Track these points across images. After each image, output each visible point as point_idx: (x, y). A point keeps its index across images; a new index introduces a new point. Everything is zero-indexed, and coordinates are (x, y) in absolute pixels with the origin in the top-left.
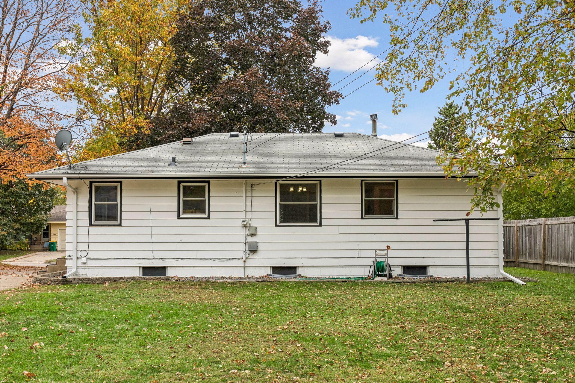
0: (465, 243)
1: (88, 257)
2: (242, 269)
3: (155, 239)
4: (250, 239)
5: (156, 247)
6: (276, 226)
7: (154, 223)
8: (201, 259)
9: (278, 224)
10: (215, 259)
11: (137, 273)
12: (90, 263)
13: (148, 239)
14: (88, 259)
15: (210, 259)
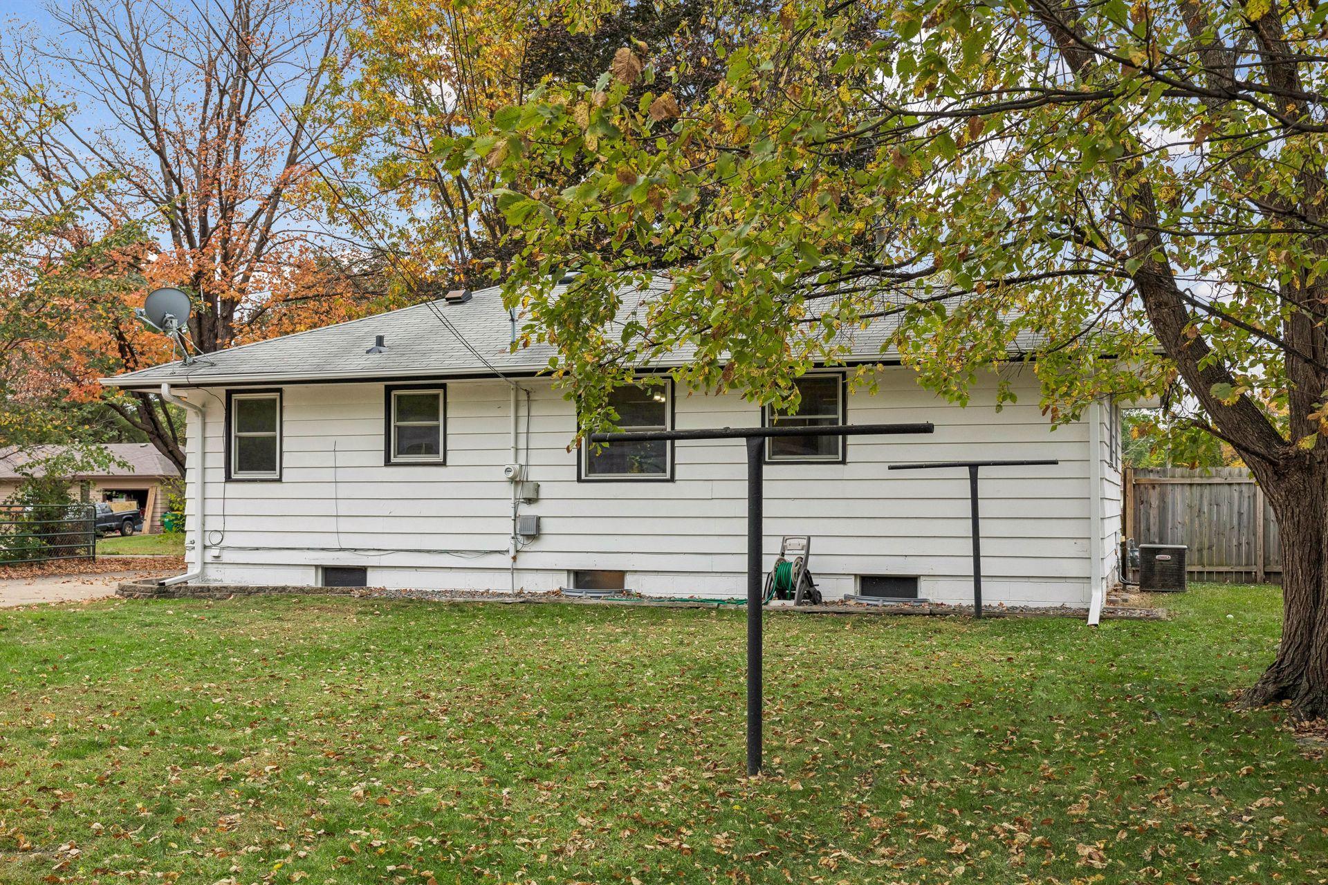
0: (970, 522)
1: (223, 544)
2: (508, 575)
3: (344, 508)
4: (526, 510)
5: (345, 525)
6: (579, 480)
7: (342, 475)
8: (428, 551)
9: (583, 477)
10: (457, 551)
11: (311, 580)
12: (227, 557)
13: (329, 507)
14: (224, 548)
15: (447, 552)
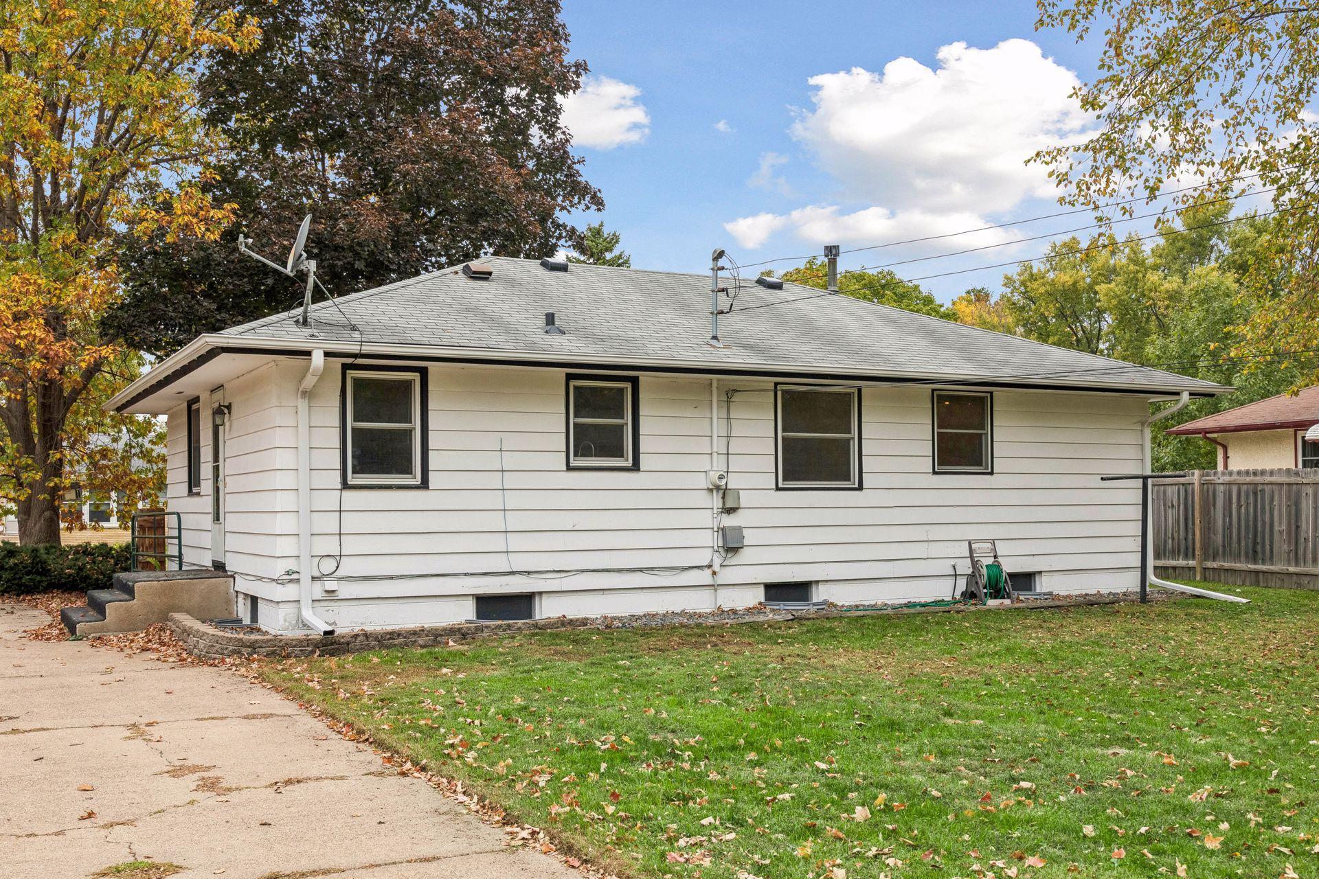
1: (339, 573)
2: (707, 594)
3: (514, 521)
4: (729, 521)
5: (516, 542)
6: (778, 489)
7: (511, 481)
8: (619, 571)
9: (780, 485)
10: (652, 569)
11: (465, 613)
12: (345, 590)
13: (495, 521)
14: (339, 579)
15: (640, 570)
